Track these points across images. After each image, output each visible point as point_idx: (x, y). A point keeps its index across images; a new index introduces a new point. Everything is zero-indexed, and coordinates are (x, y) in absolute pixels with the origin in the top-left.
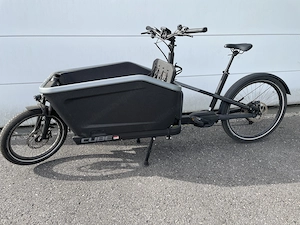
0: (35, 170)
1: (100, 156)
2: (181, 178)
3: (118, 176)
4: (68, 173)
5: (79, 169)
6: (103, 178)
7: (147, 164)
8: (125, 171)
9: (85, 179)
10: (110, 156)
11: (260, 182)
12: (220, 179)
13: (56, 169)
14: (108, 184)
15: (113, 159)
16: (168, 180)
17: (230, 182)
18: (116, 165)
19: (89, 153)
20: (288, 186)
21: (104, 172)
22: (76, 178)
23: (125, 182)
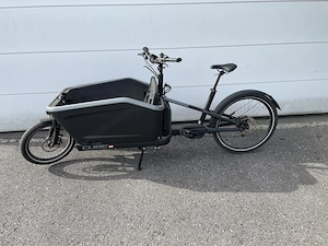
0: (50, 170)
1: (104, 159)
2: (165, 182)
3: (113, 178)
4: (75, 172)
5: (84, 170)
6: (101, 178)
7: (140, 169)
8: (120, 173)
9: (86, 178)
10: (112, 160)
11: (231, 190)
12: (197, 185)
13: (66, 169)
14: (104, 183)
15: (113, 163)
16: (153, 183)
17: (204, 188)
18: (114, 168)
19: (95, 156)
20: (253, 196)
21: (102, 174)
22: (80, 177)
23: (117, 183)
